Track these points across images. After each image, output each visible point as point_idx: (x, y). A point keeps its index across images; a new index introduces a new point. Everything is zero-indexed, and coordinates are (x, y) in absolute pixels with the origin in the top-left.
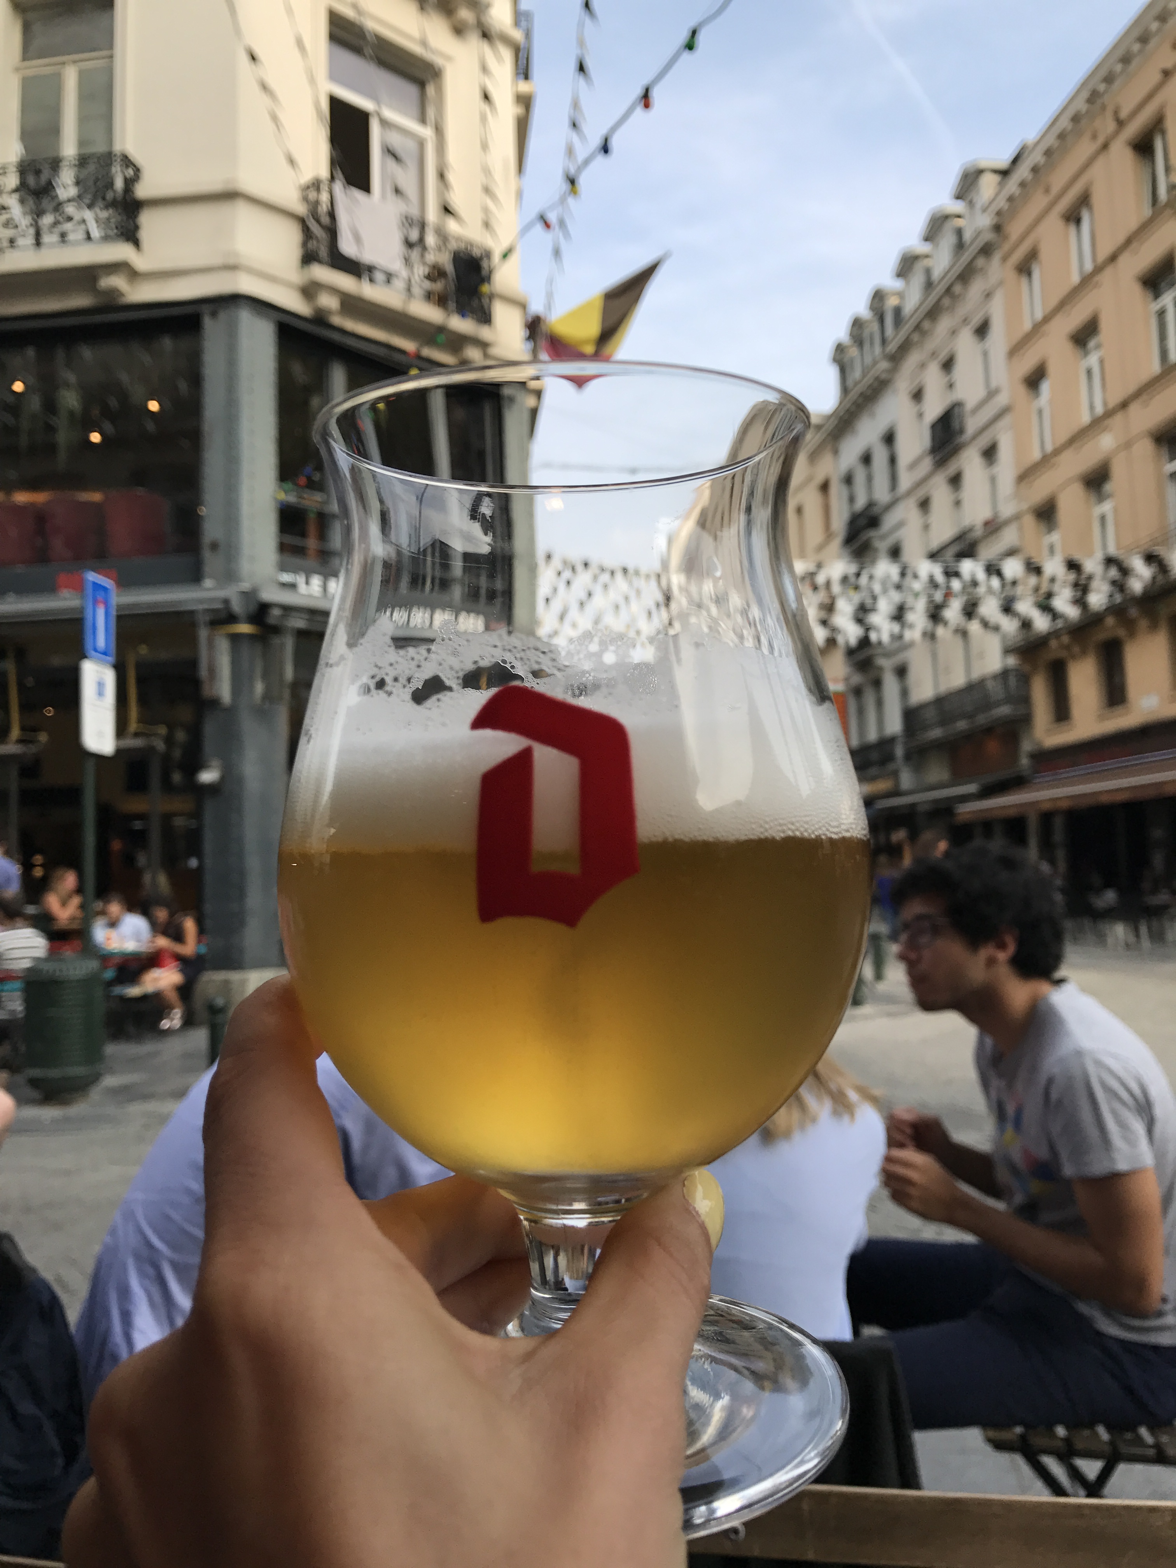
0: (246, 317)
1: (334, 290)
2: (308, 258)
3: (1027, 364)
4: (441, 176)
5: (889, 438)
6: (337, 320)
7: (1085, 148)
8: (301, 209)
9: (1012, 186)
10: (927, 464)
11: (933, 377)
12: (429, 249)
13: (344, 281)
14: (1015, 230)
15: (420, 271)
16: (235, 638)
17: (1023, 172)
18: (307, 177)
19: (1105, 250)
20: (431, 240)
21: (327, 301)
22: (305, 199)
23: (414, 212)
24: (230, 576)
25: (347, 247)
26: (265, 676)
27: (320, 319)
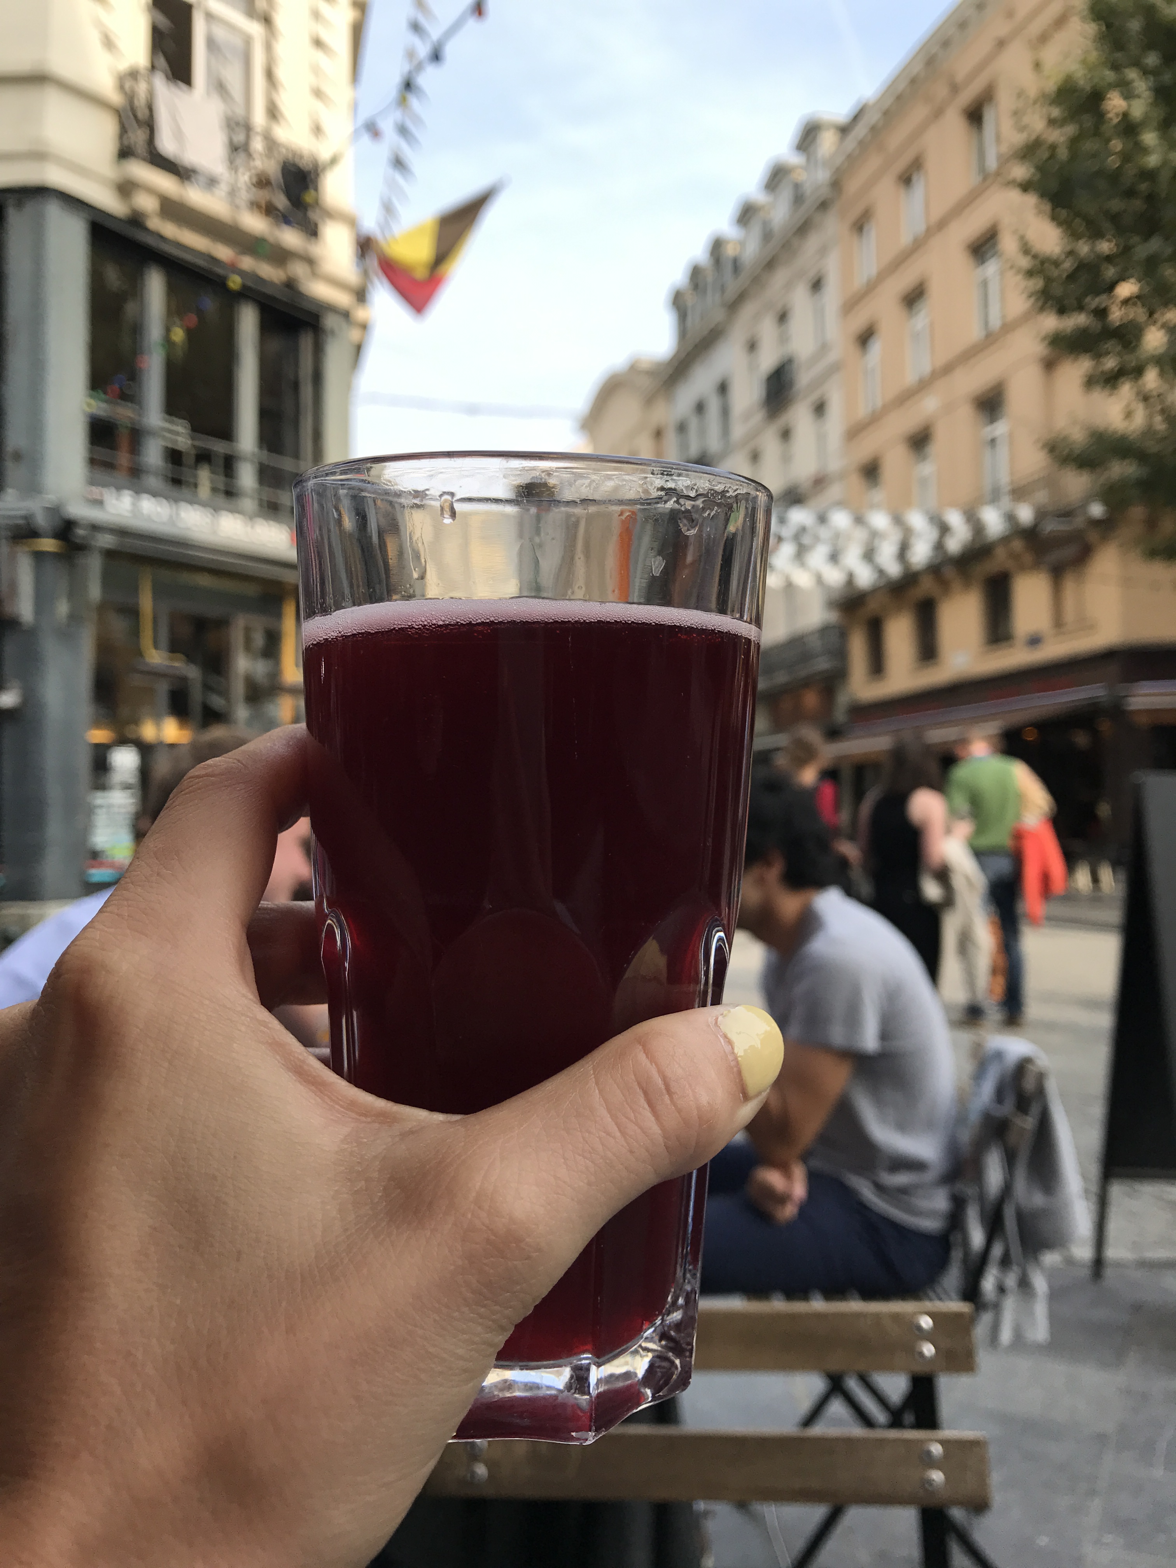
0: (54, 211)
1: (150, 190)
2: (125, 153)
3: (858, 322)
4: (270, 75)
5: (723, 388)
6: (156, 223)
7: (919, 113)
8: (115, 98)
9: (851, 143)
10: (759, 416)
11: (767, 329)
12: (255, 156)
13: (164, 182)
14: (852, 186)
15: (244, 178)
16: (39, 556)
17: (860, 131)
18: (123, 65)
19: (937, 212)
20: (258, 145)
21: (146, 203)
22: (121, 87)
23: (240, 111)
24: (33, 488)
25: (167, 145)
26: (71, 596)
27: (136, 220)
